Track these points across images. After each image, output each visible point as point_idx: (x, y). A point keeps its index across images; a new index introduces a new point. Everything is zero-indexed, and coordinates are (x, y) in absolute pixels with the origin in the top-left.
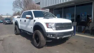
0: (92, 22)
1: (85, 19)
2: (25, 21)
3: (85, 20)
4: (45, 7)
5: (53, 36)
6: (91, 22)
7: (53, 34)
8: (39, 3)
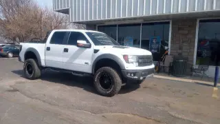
0: (169, 53)
1: (158, 49)
2: (66, 50)
3: (158, 51)
4: (81, 20)
5: (134, 76)
6: (167, 54)
7: (135, 73)
8: (66, 12)
